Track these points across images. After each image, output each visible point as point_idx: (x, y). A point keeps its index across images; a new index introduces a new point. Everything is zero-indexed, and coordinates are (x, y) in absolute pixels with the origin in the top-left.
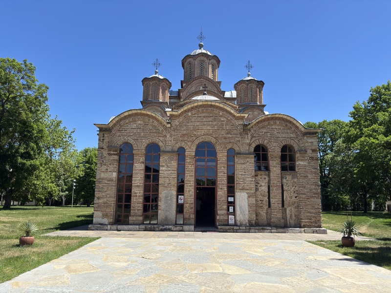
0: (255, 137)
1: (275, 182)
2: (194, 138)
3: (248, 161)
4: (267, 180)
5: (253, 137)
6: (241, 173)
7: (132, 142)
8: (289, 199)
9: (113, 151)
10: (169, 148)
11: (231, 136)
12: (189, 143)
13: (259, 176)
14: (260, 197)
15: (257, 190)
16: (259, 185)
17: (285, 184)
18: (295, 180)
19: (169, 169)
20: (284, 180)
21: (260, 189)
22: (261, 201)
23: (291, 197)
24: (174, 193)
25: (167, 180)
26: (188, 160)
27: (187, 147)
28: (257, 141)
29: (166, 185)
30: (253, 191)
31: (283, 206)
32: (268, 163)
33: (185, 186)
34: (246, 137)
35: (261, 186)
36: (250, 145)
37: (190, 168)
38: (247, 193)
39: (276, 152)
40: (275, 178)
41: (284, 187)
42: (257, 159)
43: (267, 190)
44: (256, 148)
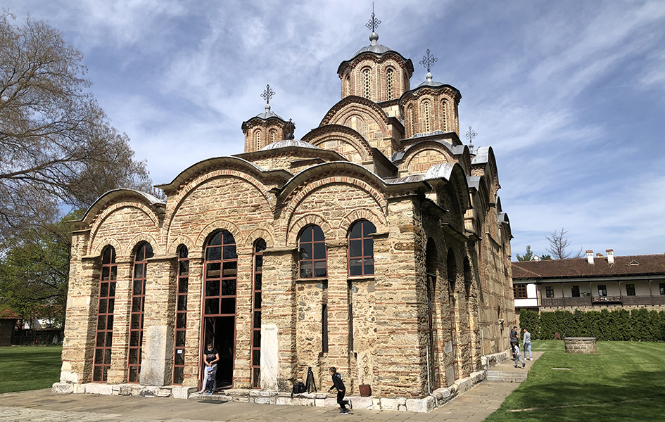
0: (299, 213)
1: (336, 299)
2: (202, 227)
4: (320, 296)
5: (294, 213)
6: (268, 287)
7: (114, 244)
8: (361, 334)
9: (89, 263)
10: (162, 251)
11: (259, 216)
12: (193, 238)
13: (306, 289)
14: (307, 332)
16: (306, 307)
17: (356, 304)
19: (159, 287)
20: (354, 295)
21: (308, 315)
22: (308, 339)
23: (366, 331)
24: (165, 329)
25: (155, 307)
26: (193, 268)
27: (191, 244)
28: (303, 220)
29: (153, 316)
30: (288, 321)
32: (325, 263)
33: (188, 315)
34: (282, 216)
35: (309, 309)
36: (288, 230)
38: (278, 325)
39: (337, 238)
40: (336, 291)
41: (354, 310)
42: (304, 255)
43: (319, 316)
44: (303, 234)
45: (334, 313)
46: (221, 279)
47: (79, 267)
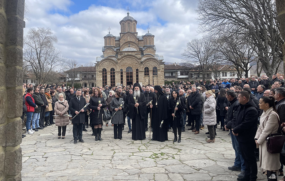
0: (145, 65)
1: (151, 79)
2: (125, 66)
3: (142, 73)
4: (148, 78)
6: (140, 77)
7: (106, 68)
8: (155, 84)
9: (101, 72)
10: (117, 70)
11: (137, 65)
12: (124, 68)
13: (146, 77)
14: (146, 84)
15: (145, 81)
17: (154, 79)
18: (157, 78)
19: (118, 76)
23: (156, 83)
24: (120, 83)
25: (118, 80)
26: (123, 73)
32: (149, 73)
33: (123, 81)
36: (143, 68)
37: (124, 76)
38: (142, 83)
39: (151, 69)
40: (151, 77)
42: (145, 72)
43: (148, 81)
44: (145, 69)
45: (151, 81)
46: (129, 75)
47: (98, 72)
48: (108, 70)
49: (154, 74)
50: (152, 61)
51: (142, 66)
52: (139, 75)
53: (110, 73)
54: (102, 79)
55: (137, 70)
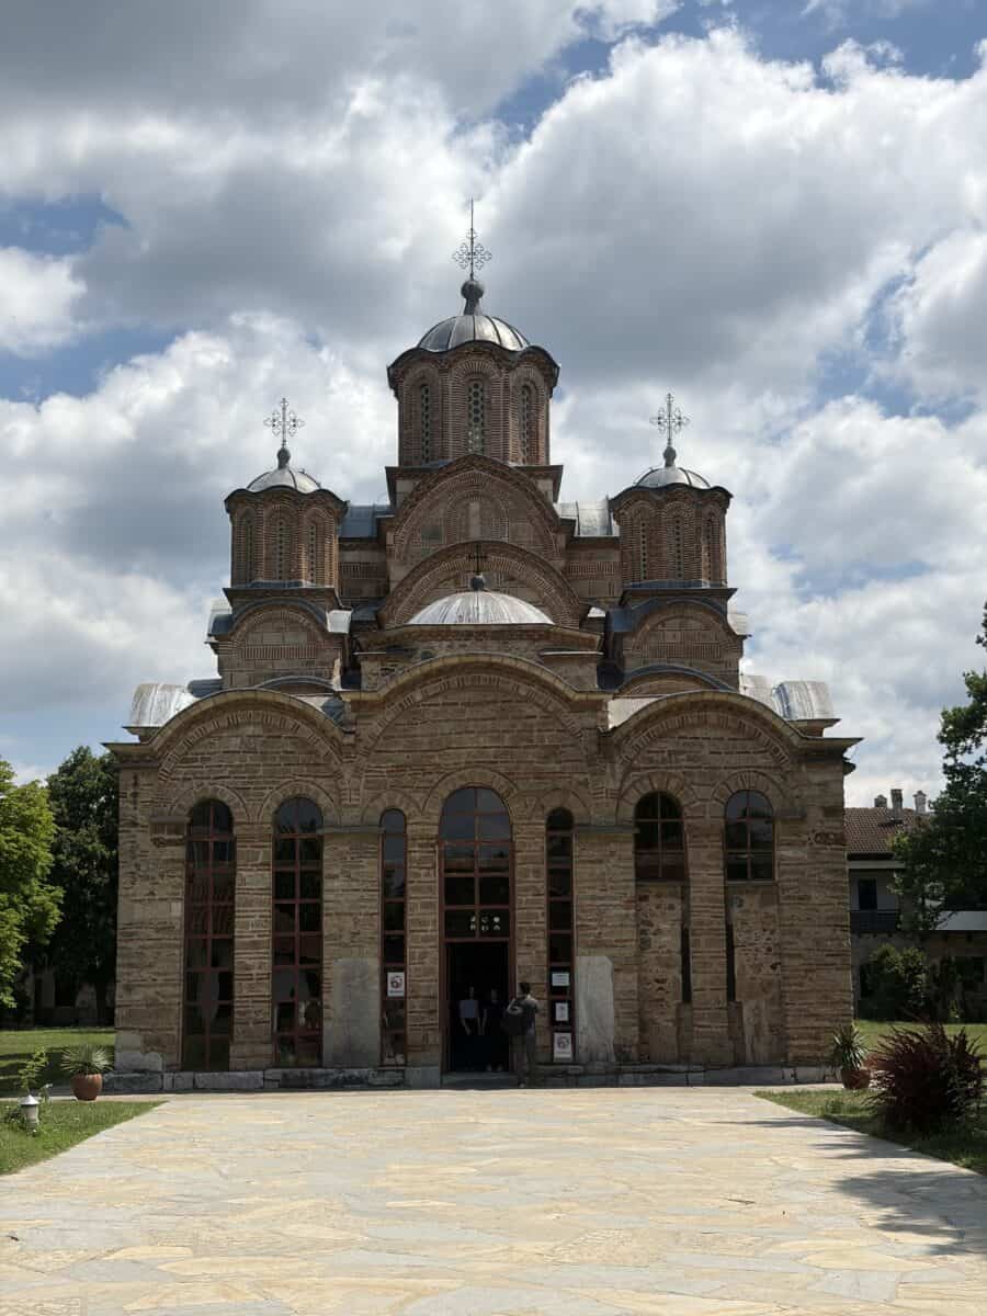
0: (639, 769)
1: (706, 917)
2: (435, 778)
3: (612, 854)
4: (678, 911)
5: (630, 769)
6: (590, 892)
7: (227, 796)
8: (750, 972)
9: (169, 833)
10: (350, 817)
11: (558, 768)
12: (418, 797)
13: (652, 900)
14: (656, 971)
15: (644, 945)
16: (652, 930)
17: (739, 926)
18: (772, 910)
19: (355, 885)
20: (736, 912)
21: (656, 942)
22: (658, 981)
23: (758, 968)
24: (374, 964)
25: (349, 924)
26: (416, 852)
27: (413, 808)
28: (646, 782)
29: (346, 939)
30: (630, 951)
31: (731, 995)
32: (684, 856)
33: (409, 939)
34: (608, 771)
35: (658, 932)
36: (620, 796)
37: (423, 879)
38: (611, 957)
39: (708, 816)
40: (706, 904)
41: (736, 934)
42: (644, 842)
43: (677, 945)
44: (646, 806)
45: (702, 939)
46: (476, 875)
47: (144, 839)
48: (255, 815)
49: (734, 871)
50: (712, 734)
51: (613, 785)
52: (580, 872)
53: (265, 853)
54: (177, 909)
55: (560, 822)
